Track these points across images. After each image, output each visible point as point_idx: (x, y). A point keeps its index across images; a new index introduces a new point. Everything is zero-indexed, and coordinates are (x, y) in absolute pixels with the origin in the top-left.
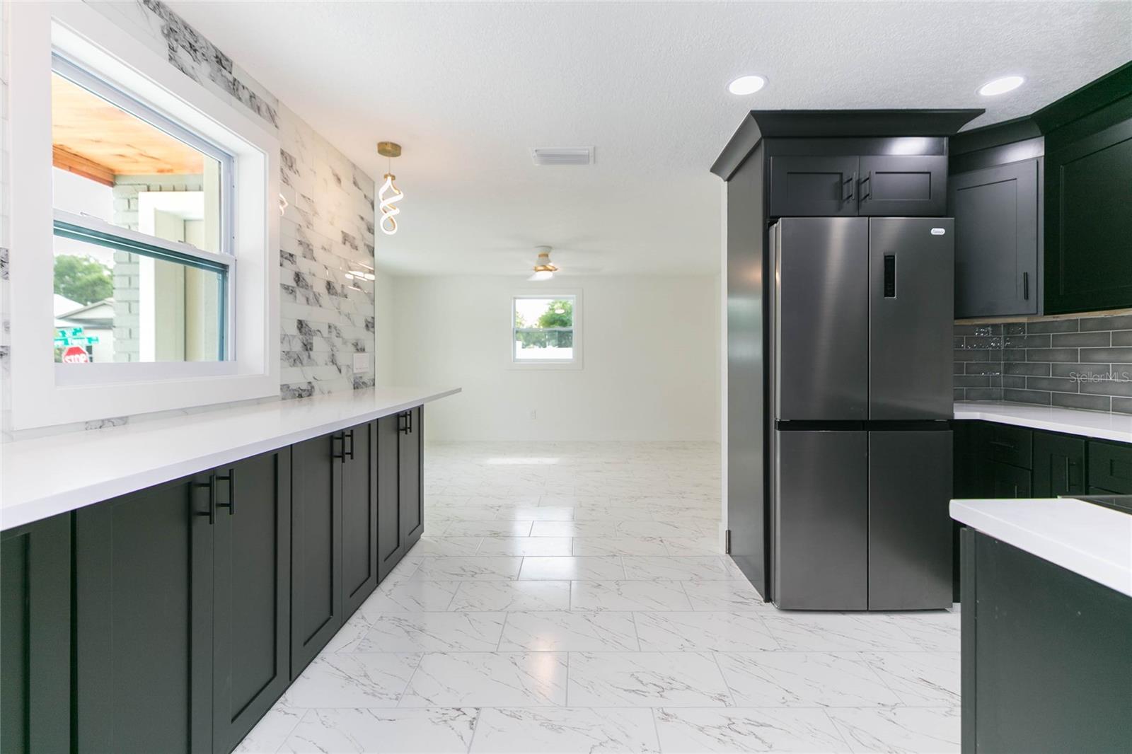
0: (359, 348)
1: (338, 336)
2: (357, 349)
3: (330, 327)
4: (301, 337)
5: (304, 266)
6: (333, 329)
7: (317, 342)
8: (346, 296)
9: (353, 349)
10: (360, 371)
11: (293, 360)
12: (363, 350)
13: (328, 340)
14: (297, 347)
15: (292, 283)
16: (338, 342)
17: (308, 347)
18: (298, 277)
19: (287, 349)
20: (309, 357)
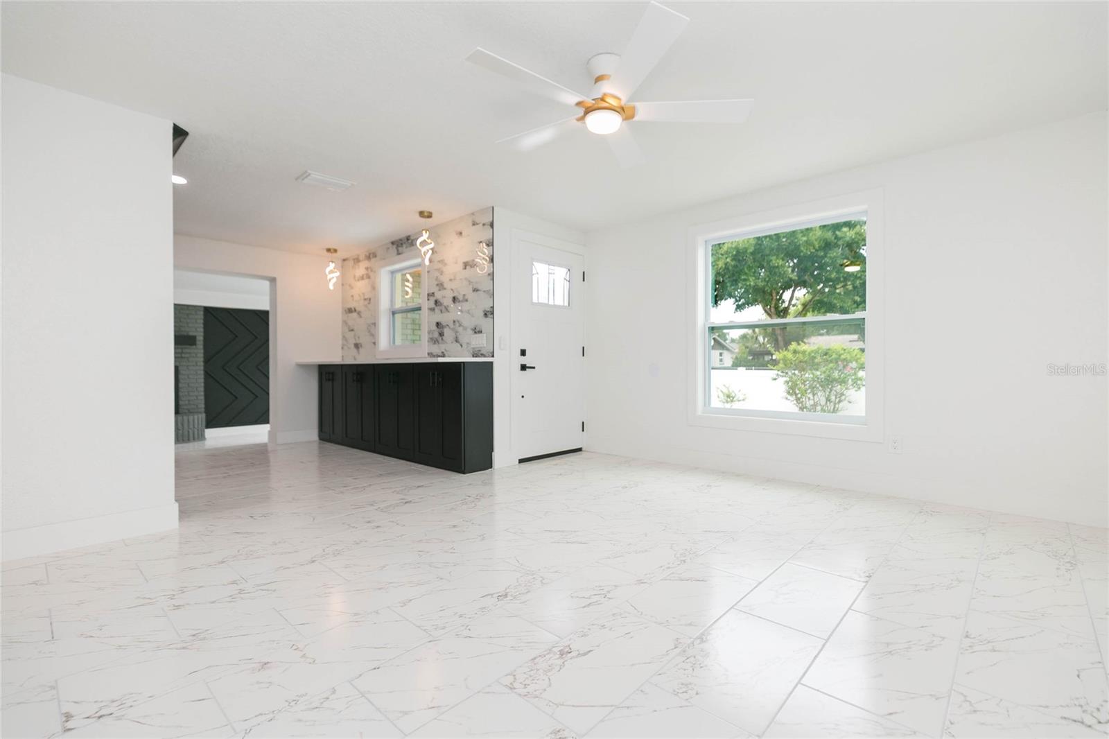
0: (476, 331)
1: (460, 325)
2: (475, 332)
3: (454, 322)
4: (438, 330)
5: (438, 295)
6: (457, 323)
7: (447, 331)
8: (467, 301)
9: (471, 332)
10: (478, 346)
11: (434, 341)
12: (480, 332)
13: (453, 329)
14: (436, 335)
15: (433, 306)
16: (460, 329)
17: (441, 334)
18: (436, 302)
19: (431, 336)
20: (442, 339)
